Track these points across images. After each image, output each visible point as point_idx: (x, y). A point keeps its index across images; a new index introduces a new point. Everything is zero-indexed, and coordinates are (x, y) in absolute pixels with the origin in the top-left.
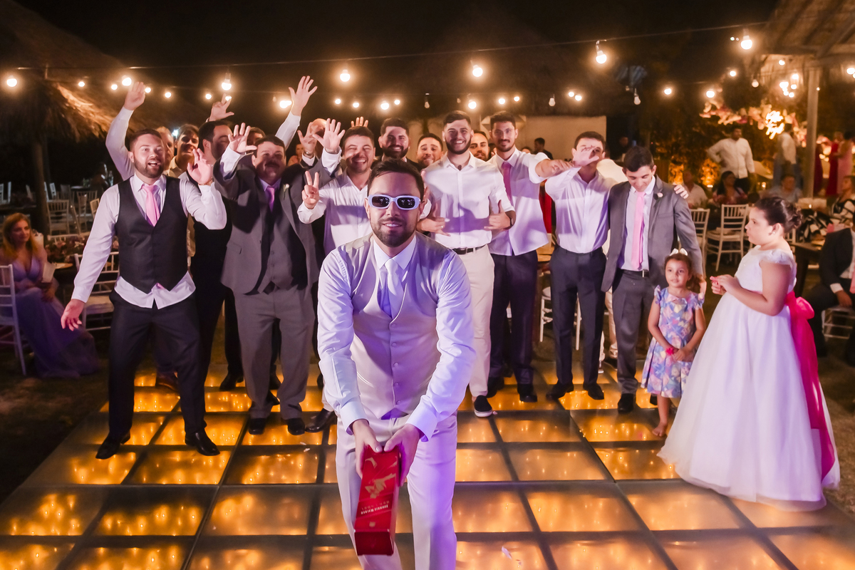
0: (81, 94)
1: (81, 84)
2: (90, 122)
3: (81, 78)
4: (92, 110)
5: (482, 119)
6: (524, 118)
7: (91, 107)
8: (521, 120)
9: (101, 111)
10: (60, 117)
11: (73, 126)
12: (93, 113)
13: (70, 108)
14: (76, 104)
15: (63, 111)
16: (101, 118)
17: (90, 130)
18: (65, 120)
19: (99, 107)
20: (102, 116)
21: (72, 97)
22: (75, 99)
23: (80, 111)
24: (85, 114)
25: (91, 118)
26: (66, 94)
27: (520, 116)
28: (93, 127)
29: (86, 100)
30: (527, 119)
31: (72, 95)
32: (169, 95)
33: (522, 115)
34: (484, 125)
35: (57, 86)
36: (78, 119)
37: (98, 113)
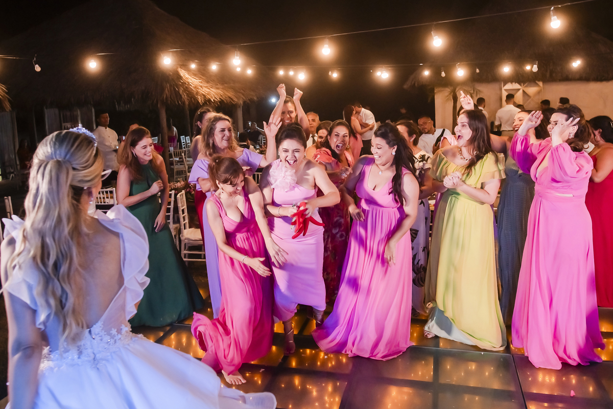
0: (194, 73)
1: (193, 66)
2: (197, 93)
3: (193, 61)
5: (504, 86)
6: (541, 84)
7: (201, 82)
8: (538, 85)
9: (207, 85)
10: (175, 89)
11: (185, 97)
12: (201, 87)
13: (184, 83)
14: (190, 81)
15: (177, 86)
16: (208, 90)
18: (179, 92)
19: (208, 82)
20: (209, 89)
21: (187, 76)
22: (189, 77)
23: (191, 86)
24: (195, 87)
25: (199, 90)
26: (183, 73)
27: (537, 82)
28: (199, 97)
29: (197, 77)
30: (543, 84)
31: (188, 74)
32: (250, 72)
33: (539, 81)
34: (505, 90)
35: (177, 68)
36: (188, 91)
37: (206, 87)
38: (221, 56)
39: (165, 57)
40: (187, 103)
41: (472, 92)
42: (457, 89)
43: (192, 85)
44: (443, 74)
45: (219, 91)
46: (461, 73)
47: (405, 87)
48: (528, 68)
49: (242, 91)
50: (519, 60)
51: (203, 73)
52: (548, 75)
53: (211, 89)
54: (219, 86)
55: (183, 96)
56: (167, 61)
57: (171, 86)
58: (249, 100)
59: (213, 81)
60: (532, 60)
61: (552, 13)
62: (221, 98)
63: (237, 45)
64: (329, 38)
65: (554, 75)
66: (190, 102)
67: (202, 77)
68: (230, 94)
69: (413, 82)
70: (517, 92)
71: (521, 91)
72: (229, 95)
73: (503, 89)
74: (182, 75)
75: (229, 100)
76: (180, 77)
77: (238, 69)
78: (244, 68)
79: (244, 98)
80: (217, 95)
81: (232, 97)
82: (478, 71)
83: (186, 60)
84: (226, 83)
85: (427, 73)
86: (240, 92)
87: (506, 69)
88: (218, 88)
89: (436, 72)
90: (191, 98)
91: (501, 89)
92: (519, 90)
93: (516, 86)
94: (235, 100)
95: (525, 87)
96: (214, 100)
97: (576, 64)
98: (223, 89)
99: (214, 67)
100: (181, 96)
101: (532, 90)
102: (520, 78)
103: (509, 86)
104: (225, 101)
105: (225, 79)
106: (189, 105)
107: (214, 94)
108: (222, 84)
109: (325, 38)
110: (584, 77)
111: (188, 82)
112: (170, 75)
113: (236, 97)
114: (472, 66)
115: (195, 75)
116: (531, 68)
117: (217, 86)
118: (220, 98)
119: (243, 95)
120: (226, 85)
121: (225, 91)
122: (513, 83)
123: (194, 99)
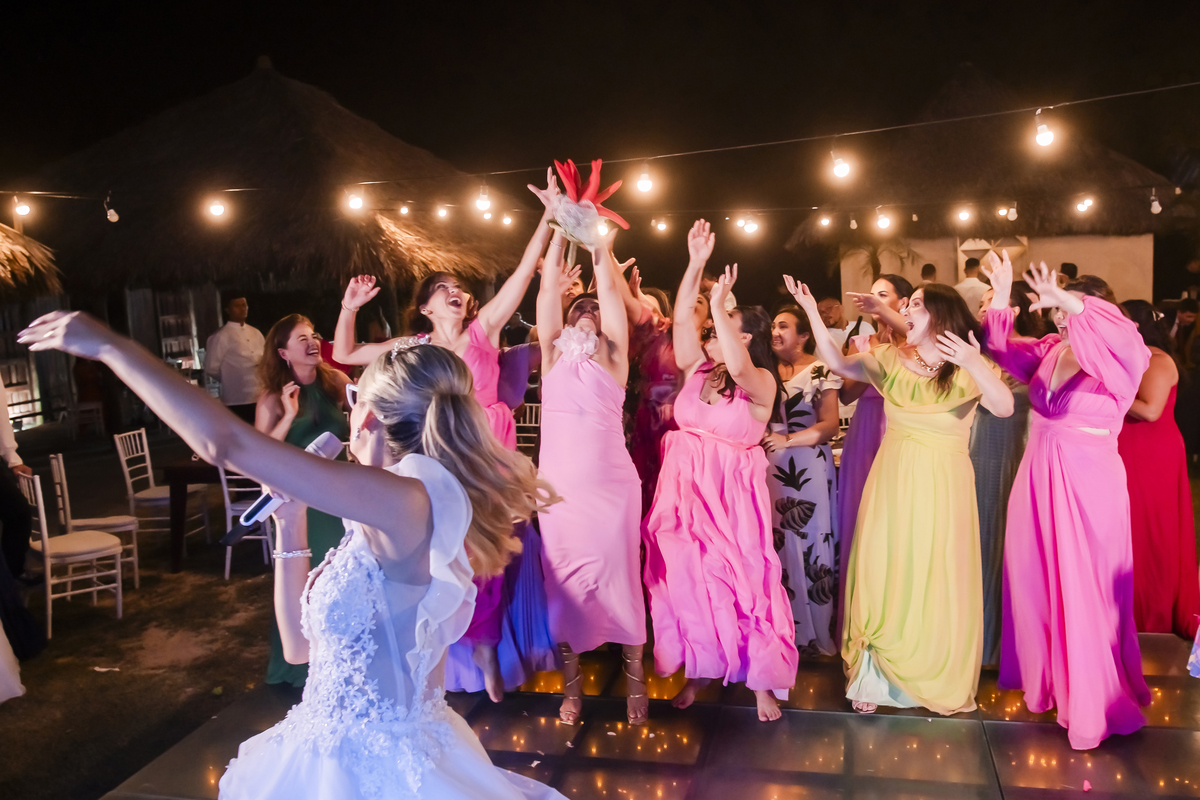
0: (406, 224)
1: (404, 211)
2: (412, 260)
3: (404, 202)
4: (419, 244)
5: (961, 244)
6: (1024, 240)
7: (420, 240)
8: (1019, 243)
9: (431, 245)
10: (370, 253)
11: (388, 266)
12: (419, 248)
13: (387, 242)
14: (397, 237)
15: (376, 246)
16: (432, 254)
18: (378, 258)
19: (431, 240)
20: (434, 252)
21: (393, 228)
22: (397, 230)
23: (400, 246)
24: (408, 249)
25: (416, 255)
26: (386, 224)
27: (1018, 237)
28: (416, 268)
29: (413, 231)
30: (1028, 241)
31: (395, 225)
32: (508, 221)
33: (1021, 235)
34: (964, 252)
35: (375, 214)
36: (395, 256)
37: (427, 248)
38: (455, 192)
39: (352, 196)
40: (393, 278)
41: (905, 255)
42: (880, 250)
43: (403, 246)
44: (854, 225)
45: (453, 257)
46: (884, 222)
47: (788, 246)
48: (1002, 212)
49: (494, 256)
50: (985, 199)
51: (421, 221)
52: (1037, 225)
53: (438, 252)
54: (452, 247)
55: (386, 265)
56: (355, 203)
57: (363, 247)
59: (441, 237)
60: (1007, 198)
61: (1037, 119)
62: (456, 268)
63: (484, 175)
64: (649, 162)
65: (1047, 225)
66: (399, 275)
67: (420, 229)
68: (473, 261)
69: (802, 239)
70: (984, 255)
71: (991, 254)
72: (471, 263)
73: (960, 249)
74: (383, 227)
75: (471, 271)
76: (379, 231)
77: (488, 217)
78: (498, 215)
79: (498, 268)
80: (448, 262)
81: (477, 266)
82: (915, 218)
83: (390, 199)
84: (465, 242)
85: (825, 222)
86: (490, 258)
87: (964, 216)
88: (449, 251)
89: (842, 222)
90: (400, 268)
91: (956, 250)
92: (987, 251)
93: (982, 244)
94: (482, 271)
95: (998, 246)
97: (1085, 206)
98: (459, 251)
99: (442, 213)
100: (381, 264)
102: (989, 230)
103: (971, 245)
105: (462, 233)
106: (397, 282)
107: (443, 261)
108: (458, 243)
109: (641, 162)
110: (1097, 228)
111: (396, 241)
112: (361, 227)
113: (484, 267)
114: (905, 211)
115: (408, 227)
116: (1007, 213)
117: (450, 247)
118: (454, 269)
119: (497, 262)
120: (464, 245)
121: (463, 256)
122: (977, 240)
123: (406, 271)
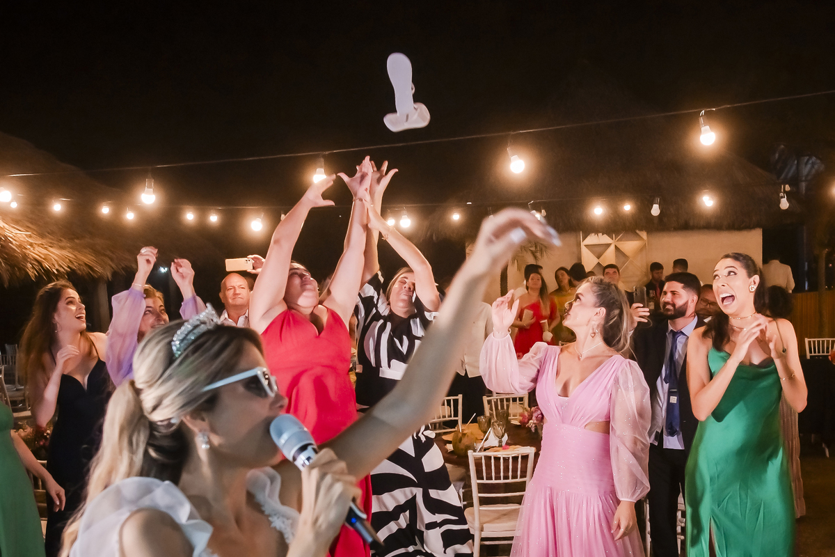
2: (25, 257)
4: (30, 240)
5: (584, 239)
6: (644, 235)
7: (30, 236)
8: (640, 238)
9: (43, 241)
12: (31, 245)
14: (7, 234)
16: (45, 252)
17: (23, 270)
19: (42, 236)
20: (46, 248)
22: (6, 226)
23: (12, 244)
24: (20, 246)
25: (28, 252)
27: (637, 231)
28: (29, 265)
29: (22, 226)
30: (648, 236)
32: (130, 216)
33: (641, 230)
34: (587, 245)
36: (7, 254)
37: (38, 246)
41: (533, 249)
43: (14, 242)
45: (65, 253)
48: (627, 207)
49: (108, 253)
51: (34, 218)
52: (655, 220)
53: (51, 249)
54: (65, 243)
58: (123, 268)
59: (52, 233)
62: (71, 265)
64: (324, 157)
65: (665, 220)
66: (12, 274)
67: (31, 226)
68: (87, 258)
70: (606, 250)
71: (612, 248)
72: (86, 260)
73: (583, 244)
75: (85, 269)
77: (105, 212)
79: (114, 266)
80: (63, 260)
81: (92, 264)
84: (78, 238)
85: (456, 217)
86: (105, 255)
87: (598, 211)
88: (62, 248)
90: (13, 267)
91: (579, 245)
92: (608, 245)
93: (604, 239)
94: (98, 269)
95: (619, 240)
96: (57, 270)
98: (72, 248)
99: (57, 207)
101: (630, 246)
102: (611, 225)
103: (593, 239)
104: (78, 272)
107: (56, 258)
108: (71, 240)
111: (5, 237)
113: (100, 265)
115: (17, 222)
117: (62, 244)
118: (69, 267)
119: (112, 260)
120: (76, 241)
121: (76, 253)
122: (600, 234)
123: (20, 269)
